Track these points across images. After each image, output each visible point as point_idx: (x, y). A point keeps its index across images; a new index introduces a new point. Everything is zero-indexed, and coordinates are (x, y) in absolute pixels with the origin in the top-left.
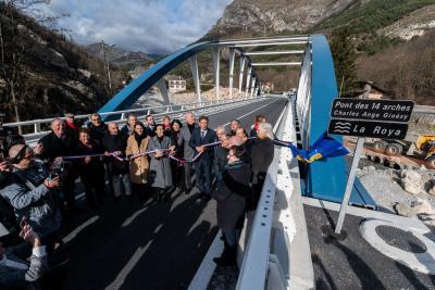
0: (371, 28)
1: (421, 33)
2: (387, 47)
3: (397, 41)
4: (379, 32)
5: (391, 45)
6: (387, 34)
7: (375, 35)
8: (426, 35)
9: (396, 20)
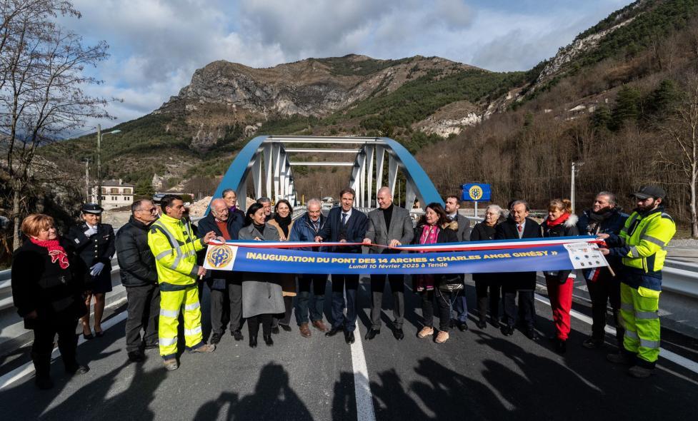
0: (405, 121)
1: (457, 131)
2: (427, 145)
3: (435, 139)
4: (414, 127)
5: (430, 143)
6: (422, 130)
7: (411, 131)
8: (462, 133)
9: (429, 115)
